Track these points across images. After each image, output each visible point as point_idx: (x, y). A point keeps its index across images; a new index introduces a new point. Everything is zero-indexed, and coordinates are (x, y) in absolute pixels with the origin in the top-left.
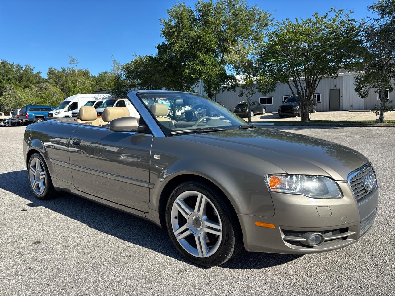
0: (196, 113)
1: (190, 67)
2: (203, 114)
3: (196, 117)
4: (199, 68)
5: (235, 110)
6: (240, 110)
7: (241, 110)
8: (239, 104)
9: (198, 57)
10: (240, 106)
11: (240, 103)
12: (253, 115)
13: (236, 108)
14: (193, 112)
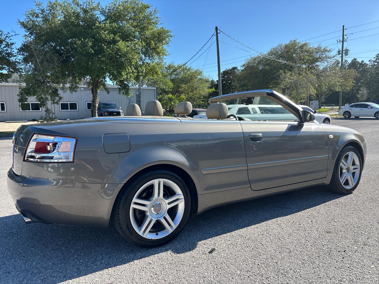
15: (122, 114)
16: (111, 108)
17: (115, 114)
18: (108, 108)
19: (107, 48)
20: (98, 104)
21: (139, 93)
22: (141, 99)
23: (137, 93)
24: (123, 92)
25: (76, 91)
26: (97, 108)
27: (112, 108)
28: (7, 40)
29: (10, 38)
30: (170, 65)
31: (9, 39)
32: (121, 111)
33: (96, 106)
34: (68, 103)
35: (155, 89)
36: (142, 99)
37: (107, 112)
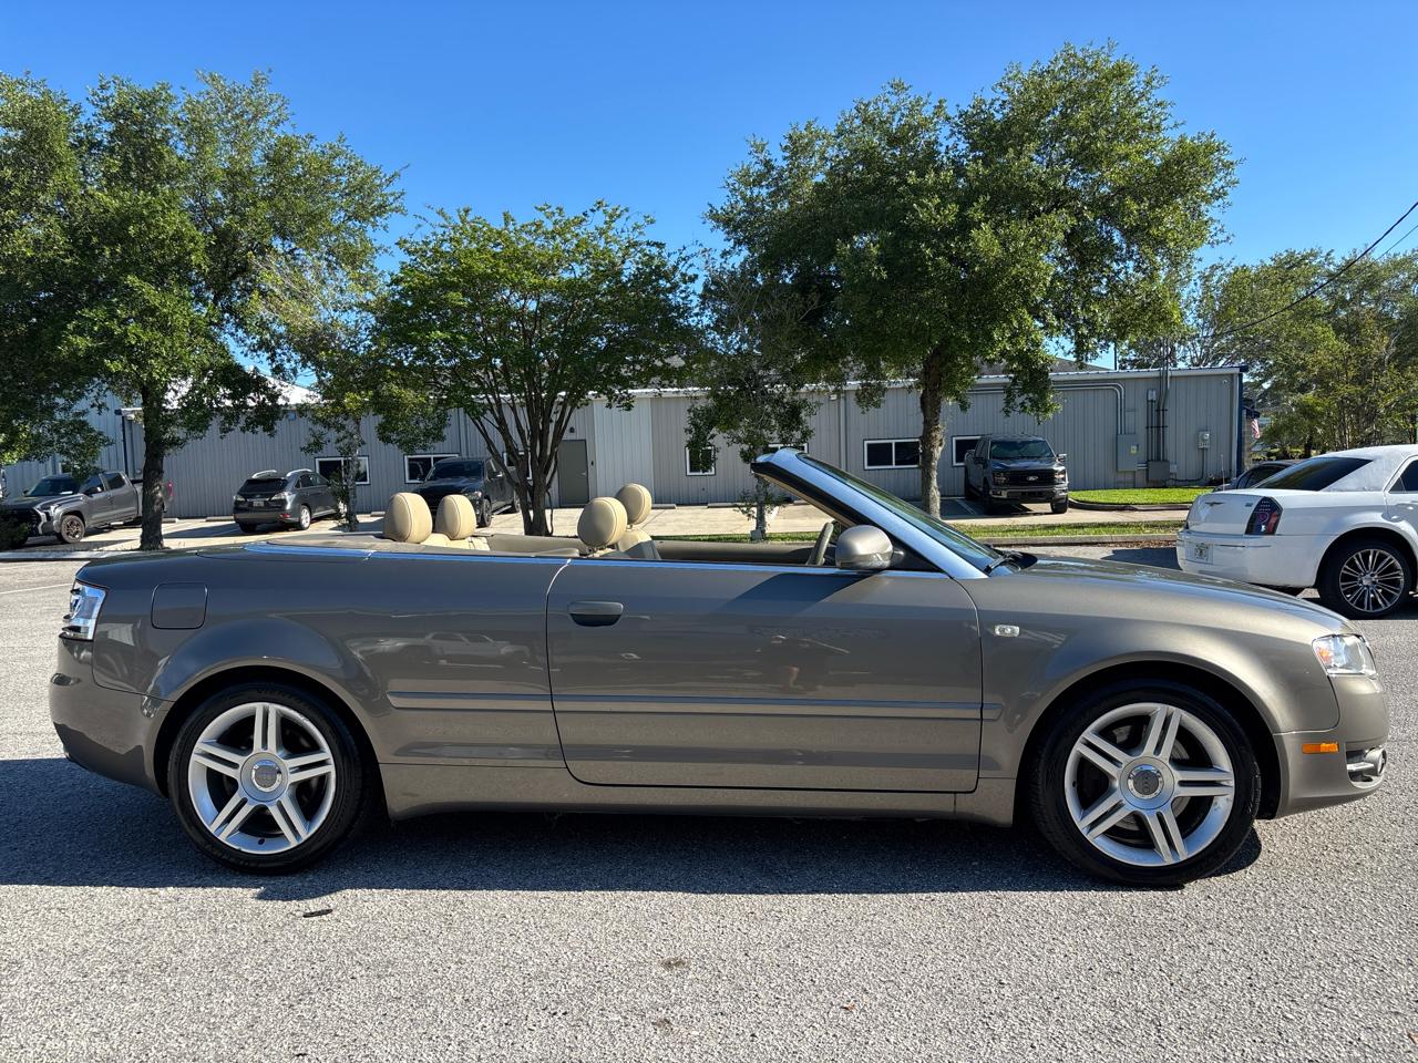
0: (56, 511)
1: (96, 328)
2: (85, 517)
3: (57, 530)
4: (138, 337)
5: (237, 503)
6: (258, 502)
7: (262, 504)
8: (251, 482)
9: (129, 295)
10: (252, 487)
11: (255, 476)
12: (309, 520)
13: (241, 493)
14: (39, 506)
15: (1064, 479)
16: (1023, 457)
17: (1031, 478)
18: (1013, 459)
19: (935, 255)
20: (940, 449)
21: (1159, 395)
22: (1167, 420)
23: (1153, 395)
24: (1022, 404)
25: (877, 405)
26: (935, 463)
27: (1028, 457)
28: (682, 268)
29: (689, 262)
30: (1350, 264)
31: (687, 265)
32: (1058, 468)
33: (931, 454)
34: (891, 444)
35: (1232, 375)
36: (1170, 419)
37: (1005, 470)
